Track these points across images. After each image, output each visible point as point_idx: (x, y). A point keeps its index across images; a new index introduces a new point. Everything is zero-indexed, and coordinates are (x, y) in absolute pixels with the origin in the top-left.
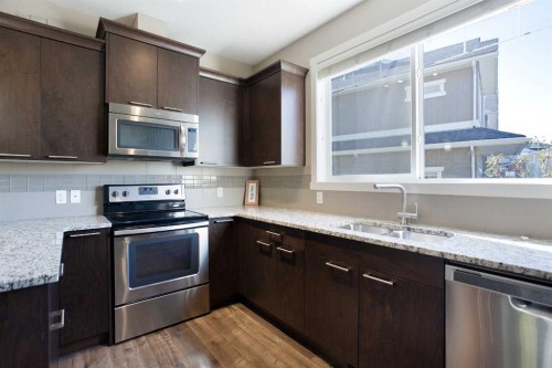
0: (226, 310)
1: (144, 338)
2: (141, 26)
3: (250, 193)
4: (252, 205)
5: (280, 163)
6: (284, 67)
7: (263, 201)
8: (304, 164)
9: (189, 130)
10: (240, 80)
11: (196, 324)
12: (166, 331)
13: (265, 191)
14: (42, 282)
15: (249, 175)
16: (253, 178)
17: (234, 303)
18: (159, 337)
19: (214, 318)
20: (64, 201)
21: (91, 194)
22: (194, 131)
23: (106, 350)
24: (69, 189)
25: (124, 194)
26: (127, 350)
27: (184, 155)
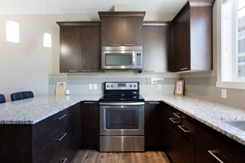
0: (154, 153)
1: (111, 154)
2: (116, 10)
3: (178, 88)
4: (179, 95)
5: (190, 69)
6: (192, 4)
7: (186, 93)
8: (212, 69)
9: (137, 54)
10: (168, 22)
11: (135, 156)
12: (121, 154)
13: (188, 87)
14: (28, 123)
15: (178, 77)
16: (181, 79)
17: (160, 150)
18: (116, 155)
19: (146, 156)
20: (92, 89)
21: (100, 86)
22: (140, 54)
23: (96, 153)
24: (93, 84)
25: (112, 86)
26: (102, 157)
27: (134, 68)
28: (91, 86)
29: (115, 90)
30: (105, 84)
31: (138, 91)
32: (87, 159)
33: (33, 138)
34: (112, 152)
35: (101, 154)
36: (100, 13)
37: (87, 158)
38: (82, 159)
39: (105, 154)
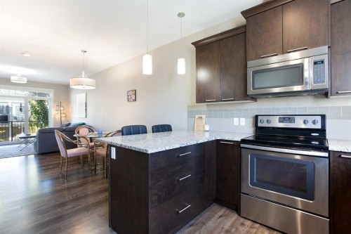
9: (316, 63)
18: (267, 232)
20: (237, 124)
21: (251, 121)
22: (322, 62)
23: (235, 216)
24: (239, 117)
25: (268, 121)
26: (243, 224)
27: (309, 88)
28: (236, 120)
29: (274, 128)
30: (257, 117)
31: (322, 131)
32: (220, 219)
33: (150, 169)
34: (261, 224)
35: (242, 220)
36: (243, 13)
37: (220, 217)
38: (214, 216)
39: (248, 223)
